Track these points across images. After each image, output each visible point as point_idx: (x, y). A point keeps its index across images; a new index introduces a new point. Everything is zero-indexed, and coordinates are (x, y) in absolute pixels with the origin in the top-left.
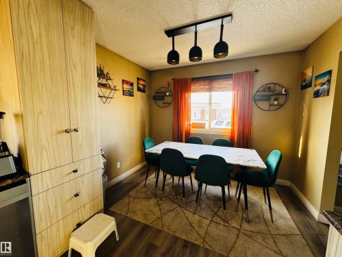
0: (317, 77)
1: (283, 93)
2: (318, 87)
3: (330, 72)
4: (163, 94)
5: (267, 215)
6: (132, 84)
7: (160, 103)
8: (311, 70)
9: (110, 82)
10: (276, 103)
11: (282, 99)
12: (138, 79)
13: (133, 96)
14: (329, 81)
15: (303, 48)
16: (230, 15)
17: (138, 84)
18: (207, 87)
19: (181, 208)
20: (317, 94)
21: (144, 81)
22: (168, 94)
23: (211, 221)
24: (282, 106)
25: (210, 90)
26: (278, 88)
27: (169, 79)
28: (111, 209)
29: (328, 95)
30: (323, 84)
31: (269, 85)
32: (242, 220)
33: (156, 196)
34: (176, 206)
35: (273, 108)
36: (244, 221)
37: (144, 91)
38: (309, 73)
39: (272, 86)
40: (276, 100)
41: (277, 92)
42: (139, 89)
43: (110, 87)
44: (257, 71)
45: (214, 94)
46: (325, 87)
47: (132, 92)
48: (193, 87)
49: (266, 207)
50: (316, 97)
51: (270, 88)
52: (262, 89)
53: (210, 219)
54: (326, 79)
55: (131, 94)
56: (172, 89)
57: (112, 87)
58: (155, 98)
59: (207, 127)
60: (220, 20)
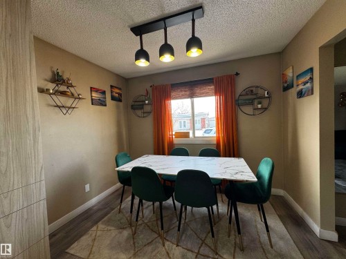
0: (299, 77)
1: (266, 95)
2: (301, 87)
3: (311, 70)
4: (141, 103)
5: (264, 237)
6: (104, 93)
7: (139, 112)
8: (291, 71)
9: (72, 89)
10: (259, 106)
11: (266, 102)
12: (112, 87)
13: (105, 105)
14: (311, 79)
15: (280, 50)
16: (201, 7)
17: (112, 92)
18: (188, 93)
19: (161, 238)
20: (301, 94)
21: (120, 89)
22: (147, 102)
23: (198, 253)
24: (266, 109)
25: (192, 96)
26: (260, 92)
27: (148, 86)
28: (67, 251)
29: (312, 94)
30: (305, 83)
31: (251, 89)
32: (235, 247)
33: (131, 225)
34: (156, 236)
35: (257, 112)
36: (237, 249)
37: (120, 100)
38: (289, 73)
39: (254, 89)
40: (260, 103)
41: (259, 95)
42: (113, 98)
43: (73, 95)
44: (237, 74)
45: (196, 100)
46: (308, 85)
47: (105, 102)
48: (173, 94)
49: (261, 226)
50: (300, 97)
51: (252, 91)
52: (244, 93)
53: (196, 251)
54: (308, 77)
55: (103, 103)
56: (151, 97)
57: (76, 95)
58: (133, 108)
59: (191, 135)
60: (191, 13)
